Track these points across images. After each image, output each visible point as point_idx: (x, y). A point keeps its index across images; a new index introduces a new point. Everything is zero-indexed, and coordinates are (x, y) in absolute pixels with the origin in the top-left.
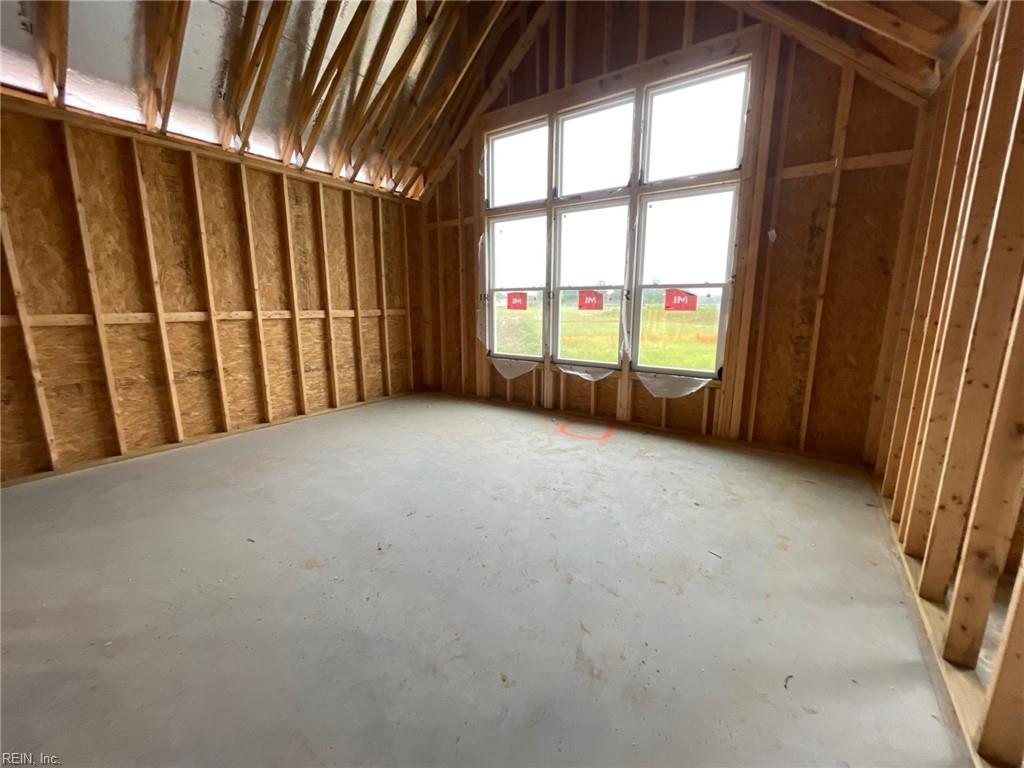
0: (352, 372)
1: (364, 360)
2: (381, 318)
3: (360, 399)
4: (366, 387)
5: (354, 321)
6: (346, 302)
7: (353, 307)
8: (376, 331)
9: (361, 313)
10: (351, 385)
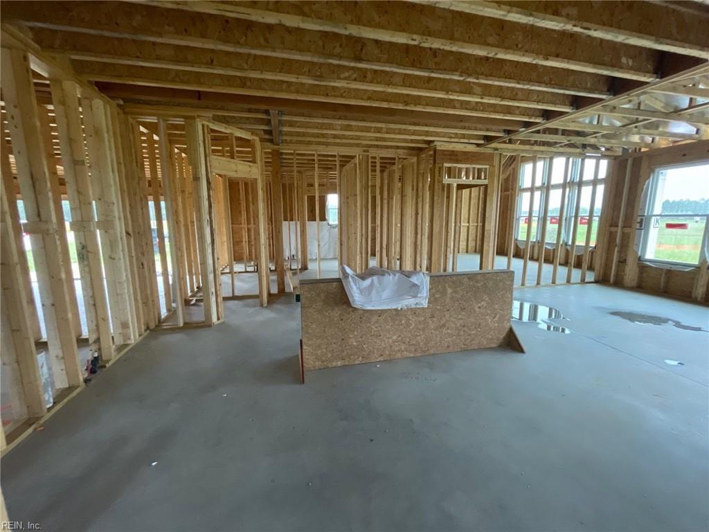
0: (465, 243)
1: (470, 239)
2: (477, 226)
3: (467, 252)
4: (469, 248)
5: (468, 227)
6: (467, 221)
7: (469, 222)
8: (475, 231)
9: (471, 224)
10: (465, 247)
